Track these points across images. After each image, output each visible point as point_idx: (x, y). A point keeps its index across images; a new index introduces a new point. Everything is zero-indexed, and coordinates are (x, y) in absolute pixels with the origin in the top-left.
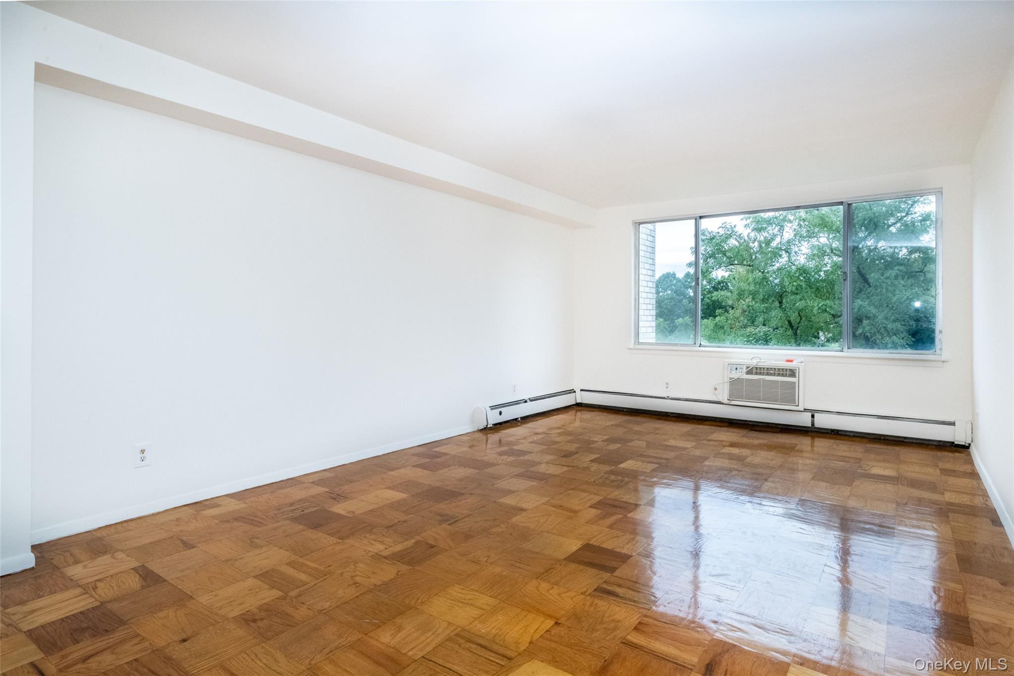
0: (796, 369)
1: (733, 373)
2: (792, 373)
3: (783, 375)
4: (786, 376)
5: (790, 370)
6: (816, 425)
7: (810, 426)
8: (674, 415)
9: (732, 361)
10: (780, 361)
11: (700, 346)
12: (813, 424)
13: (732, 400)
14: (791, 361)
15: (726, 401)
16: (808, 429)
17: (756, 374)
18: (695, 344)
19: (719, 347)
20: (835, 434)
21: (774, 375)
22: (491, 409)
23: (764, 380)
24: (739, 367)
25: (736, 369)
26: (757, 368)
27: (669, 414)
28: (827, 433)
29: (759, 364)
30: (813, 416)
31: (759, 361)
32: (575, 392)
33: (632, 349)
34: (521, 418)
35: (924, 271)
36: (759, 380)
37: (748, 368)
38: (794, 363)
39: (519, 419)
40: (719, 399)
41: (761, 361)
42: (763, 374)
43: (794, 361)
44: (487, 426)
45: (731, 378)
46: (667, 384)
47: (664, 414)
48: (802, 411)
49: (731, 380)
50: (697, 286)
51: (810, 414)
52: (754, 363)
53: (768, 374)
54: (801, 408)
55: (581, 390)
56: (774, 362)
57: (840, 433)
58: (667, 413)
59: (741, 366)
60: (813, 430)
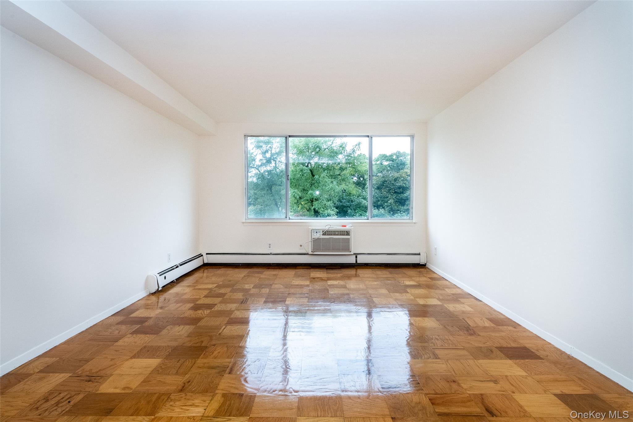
0: (349, 231)
1: (315, 235)
2: (348, 233)
3: (342, 235)
4: (344, 235)
5: (346, 231)
6: (358, 262)
7: (355, 262)
8: (275, 265)
9: (314, 228)
10: (339, 226)
11: (289, 219)
12: (356, 261)
13: (314, 252)
14: (345, 226)
15: (310, 253)
16: (354, 265)
17: (328, 235)
18: (286, 218)
19: (301, 219)
20: (366, 266)
21: (338, 235)
22: (160, 276)
23: (333, 238)
24: (318, 231)
25: (317, 232)
26: (328, 231)
27: (271, 265)
28: (363, 265)
29: (330, 229)
30: (356, 257)
31: (330, 227)
32: (202, 255)
33: (245, 223)
34: (176, 279)
35: (341, 174)
36: (330, 238)
37: (323, 231)
38: (347, 227)
39: (175, 280)
40: (307, 252)
41: (331, 227)
42: (332, 235)
43: (347, 226)
44: (158, 289)
45: (313, 239)
46: (270, 245)
47: (268, 265)
48: (352, 255)
49: (314, 240)
50: (288, 181)
51: (355, 256)
52: (327, 228)
53: (334, 235)
54: (352, 253)
55: (207, 254)
56: (337, 227)
57: (369, 265)
58: (270, 264)
59: (319, 231)
60: (357, 265)
